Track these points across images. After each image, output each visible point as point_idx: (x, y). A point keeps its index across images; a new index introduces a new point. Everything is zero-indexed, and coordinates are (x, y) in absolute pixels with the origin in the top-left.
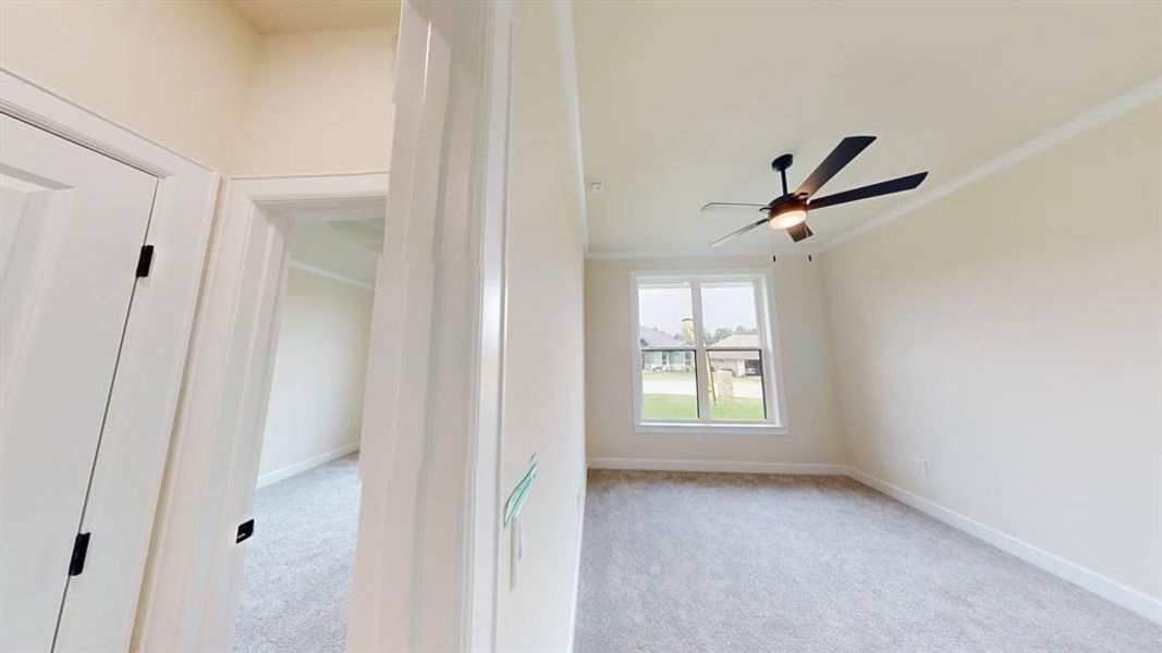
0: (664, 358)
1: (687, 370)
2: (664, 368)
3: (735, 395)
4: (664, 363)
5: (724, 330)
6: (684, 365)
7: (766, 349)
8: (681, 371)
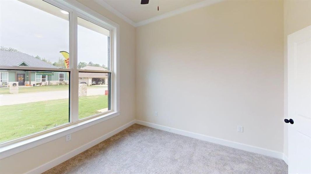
0: (44, 77)
1: (61, 84)
2: (43, 83)
3: (88, 95)
4: (43, 80)
5: (83, 63)
6: (59, 82)
7: (113, 73)
8: (57, 85)
